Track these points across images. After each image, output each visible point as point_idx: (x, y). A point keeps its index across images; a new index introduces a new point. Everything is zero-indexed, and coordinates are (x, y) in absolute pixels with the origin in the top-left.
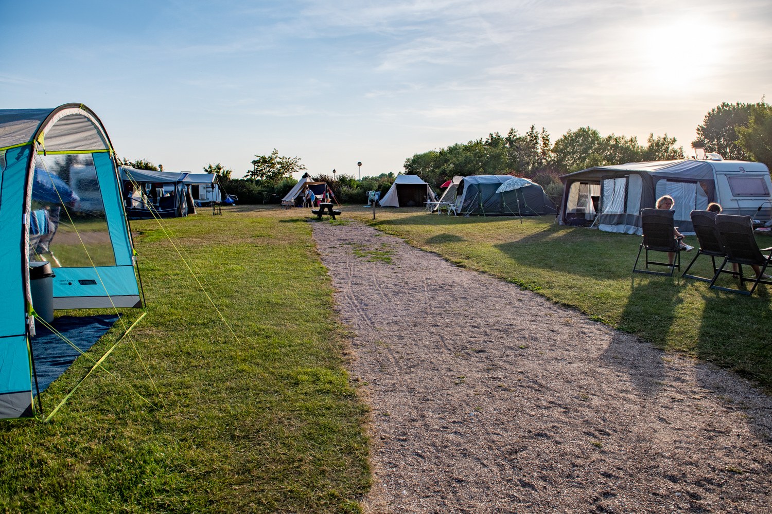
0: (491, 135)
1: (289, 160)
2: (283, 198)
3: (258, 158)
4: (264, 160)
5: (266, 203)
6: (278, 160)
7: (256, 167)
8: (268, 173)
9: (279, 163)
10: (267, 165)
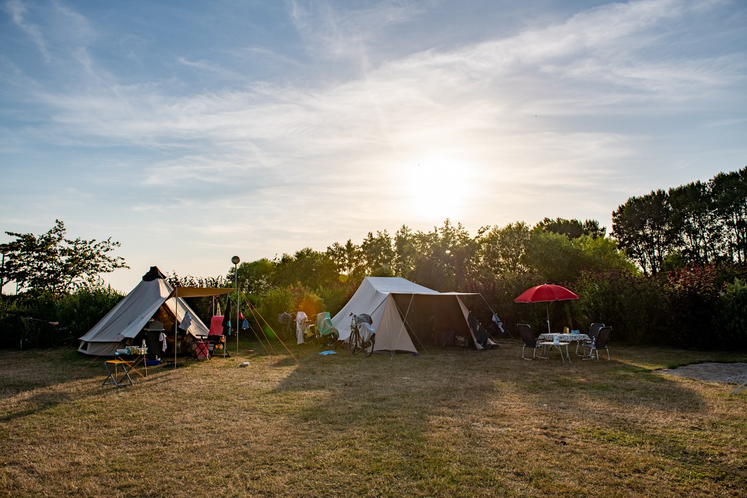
0: (371, 235)
1: (92, 246)
2: (84, 332)
3: (14, 239)
4: (28, 243)
5: (27, 347)
6: (63, 244)
7: (7, 259)
8: (38, 274)
9: (64, 252)
10: (36, 255)
